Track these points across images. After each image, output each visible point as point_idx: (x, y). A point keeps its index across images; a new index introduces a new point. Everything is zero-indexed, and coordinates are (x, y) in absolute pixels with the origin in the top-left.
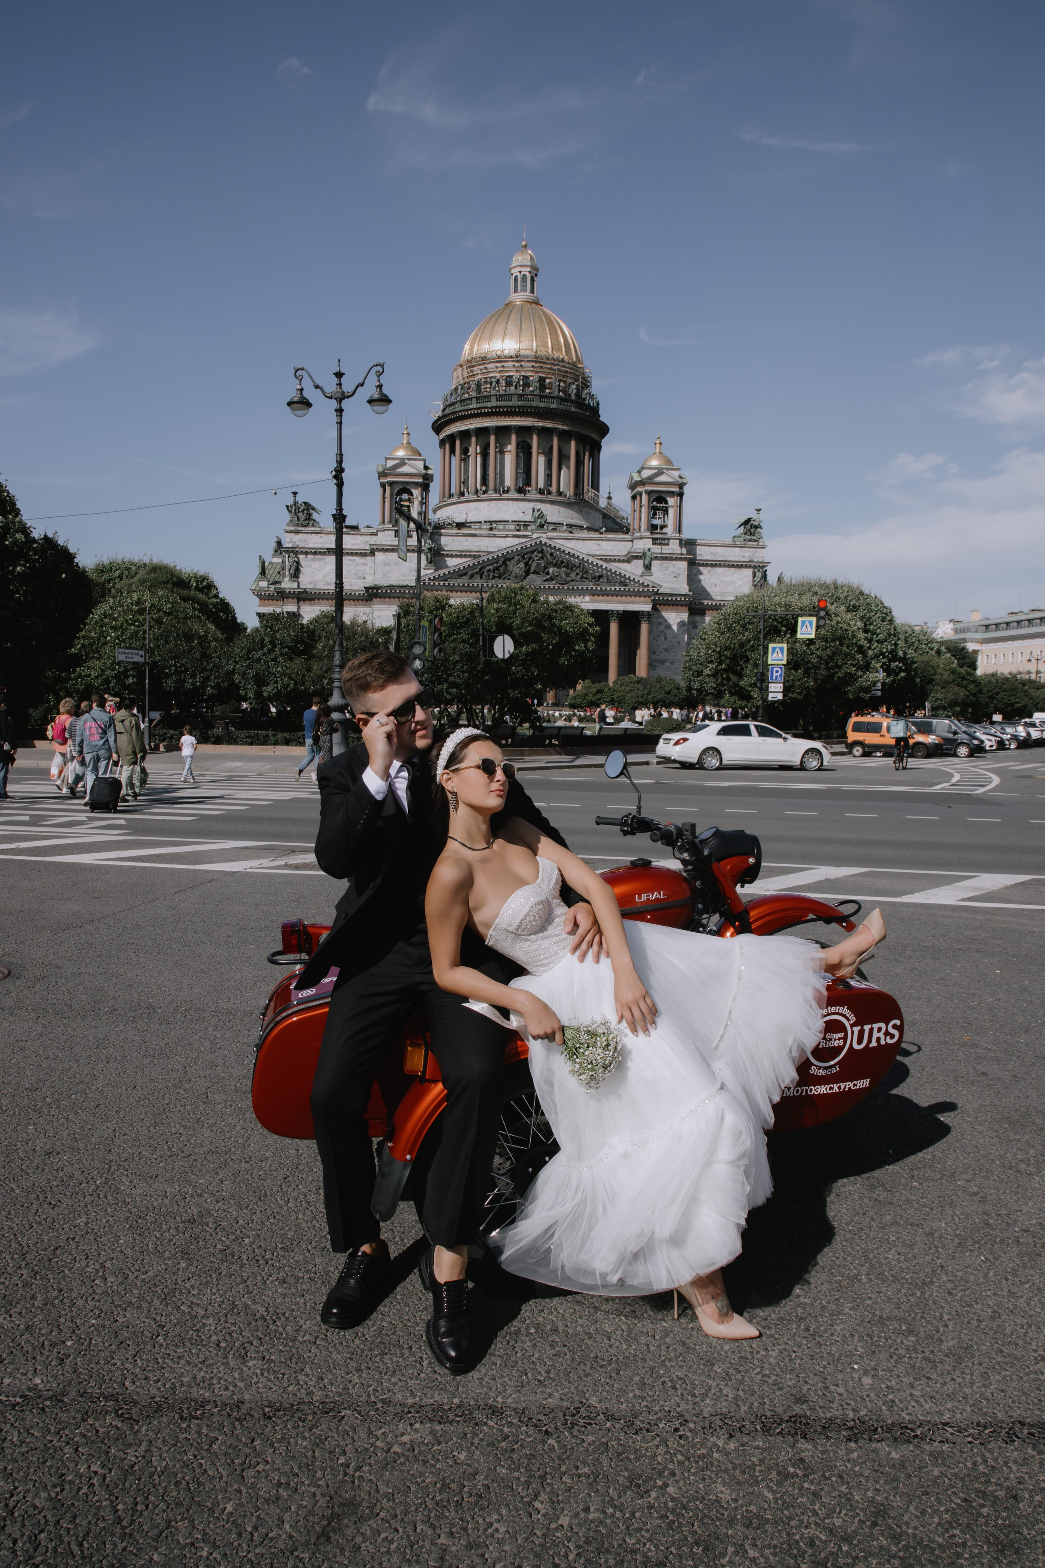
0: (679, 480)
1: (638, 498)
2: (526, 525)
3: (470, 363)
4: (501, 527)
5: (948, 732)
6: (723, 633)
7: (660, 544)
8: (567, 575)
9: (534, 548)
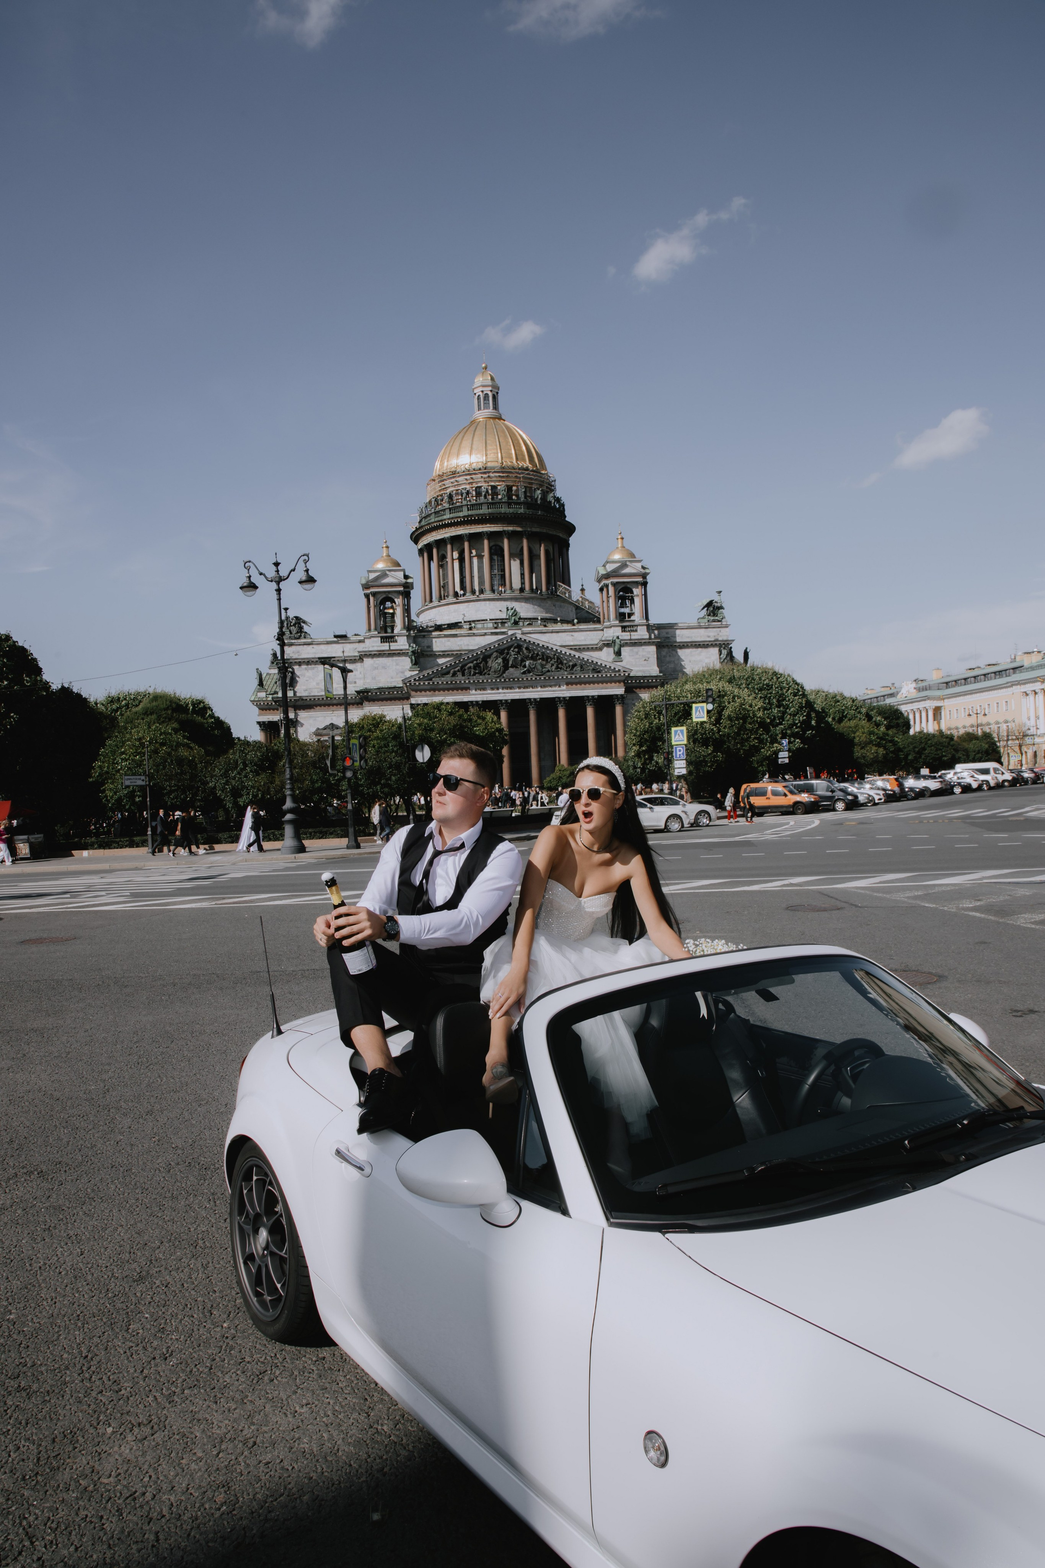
0: (643, 571)
1: (605, 589)
2: (503, 622)
3: (442, 478)
4: (479, 626)
5: (827, 791)
6: (642, 720)
7: (629, 631)
8: (543, 666)
9: (510, 644)
